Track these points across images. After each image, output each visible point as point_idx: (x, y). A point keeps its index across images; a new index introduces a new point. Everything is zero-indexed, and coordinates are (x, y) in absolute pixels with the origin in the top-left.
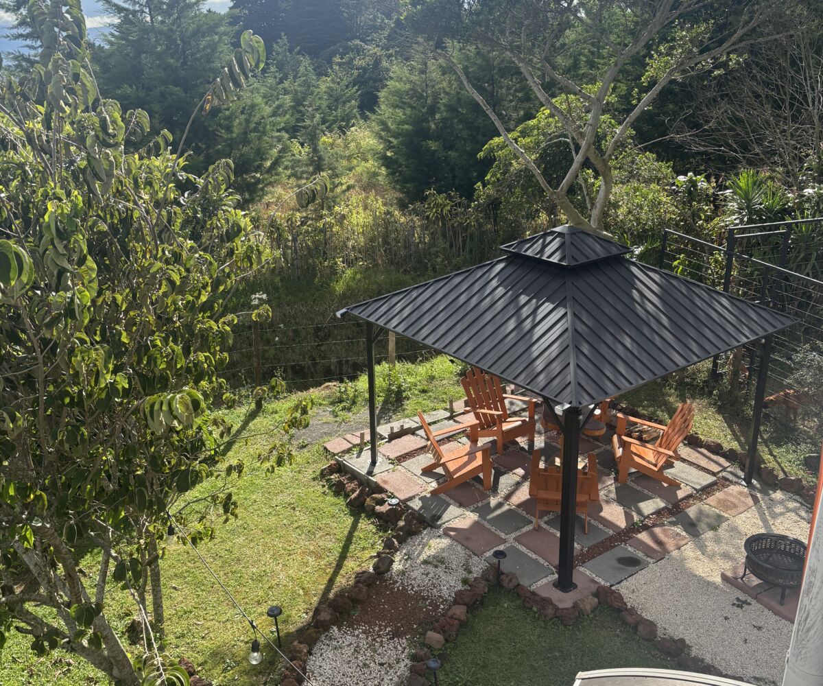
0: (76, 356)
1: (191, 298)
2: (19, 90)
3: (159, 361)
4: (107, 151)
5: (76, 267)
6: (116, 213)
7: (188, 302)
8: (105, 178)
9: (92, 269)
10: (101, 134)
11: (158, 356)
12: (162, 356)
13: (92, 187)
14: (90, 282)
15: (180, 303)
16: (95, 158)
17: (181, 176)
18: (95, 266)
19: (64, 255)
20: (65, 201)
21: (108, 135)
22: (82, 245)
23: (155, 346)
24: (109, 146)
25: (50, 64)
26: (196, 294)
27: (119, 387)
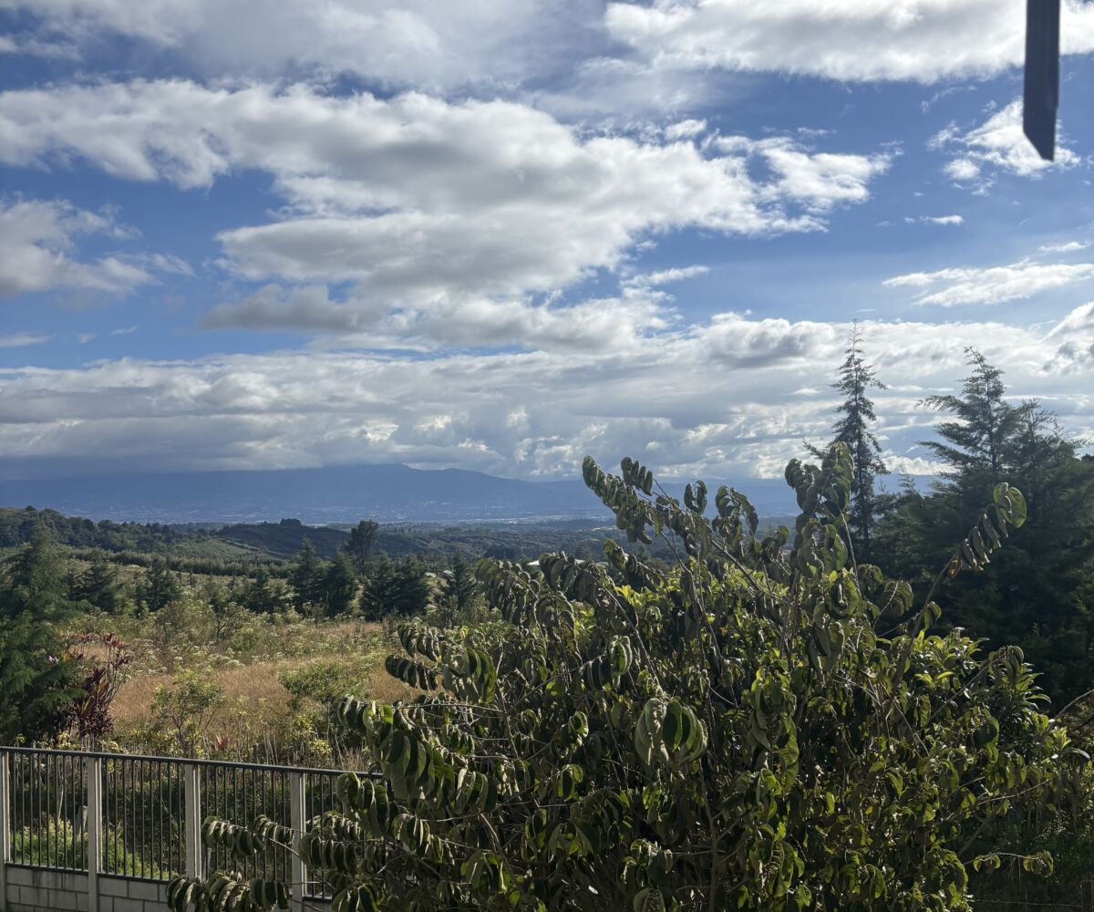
0: (754, 851)
1: (910, 811)
2: (761, 552)
3: (852, 883)
4: (838, 623)
5: (776, 746)
6: (841, 694)
7: (906, 816)
8: (829, 653)
9: (793, 752)
10: (830, 604)
11: (853, 875)
12: (856, 876)
13: (813, 660)
14: (790, 767)
15: (895, 815)
16: (821, 630)
17: (968, 665)
18: (797, 750)
19: (765, 730)
20: (786, 672)
21: (838, 605)
22: (786, 724)
23: (851, 862)
24: (837, 617)
25: (804, 528)
26: (919, 808)
27: (800, 902)
